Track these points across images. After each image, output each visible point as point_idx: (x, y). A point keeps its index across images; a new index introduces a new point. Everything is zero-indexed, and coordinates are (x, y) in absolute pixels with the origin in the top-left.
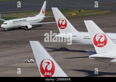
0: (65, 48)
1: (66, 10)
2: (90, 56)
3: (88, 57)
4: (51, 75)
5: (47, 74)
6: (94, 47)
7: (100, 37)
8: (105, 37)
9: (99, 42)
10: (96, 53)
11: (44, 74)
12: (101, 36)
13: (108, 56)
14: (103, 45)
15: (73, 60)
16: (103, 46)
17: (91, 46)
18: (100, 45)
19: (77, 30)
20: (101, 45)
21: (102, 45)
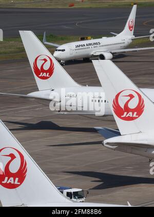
0: (50, 122)
1: (52, 35)
2: (106, 141)
3: (101, 143)
4: (19, 183)
5: (8, 182)
6: (114, 121)
7: (129, 98)
8: (140, 96)
9: (127, 109)
10: (118, 134)
11: (3, 182)
12: (131, 96)
13: (147, 140)
14: (135, 115)
15: (67, 150)
16: (136, 118)
17: (109, 118)
18: (128, 115)
19: (76, 81)
20: (131, 116)
21: (133, 114)
